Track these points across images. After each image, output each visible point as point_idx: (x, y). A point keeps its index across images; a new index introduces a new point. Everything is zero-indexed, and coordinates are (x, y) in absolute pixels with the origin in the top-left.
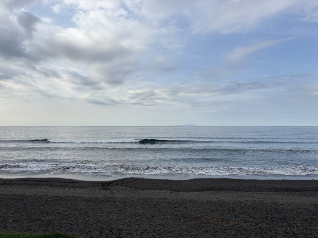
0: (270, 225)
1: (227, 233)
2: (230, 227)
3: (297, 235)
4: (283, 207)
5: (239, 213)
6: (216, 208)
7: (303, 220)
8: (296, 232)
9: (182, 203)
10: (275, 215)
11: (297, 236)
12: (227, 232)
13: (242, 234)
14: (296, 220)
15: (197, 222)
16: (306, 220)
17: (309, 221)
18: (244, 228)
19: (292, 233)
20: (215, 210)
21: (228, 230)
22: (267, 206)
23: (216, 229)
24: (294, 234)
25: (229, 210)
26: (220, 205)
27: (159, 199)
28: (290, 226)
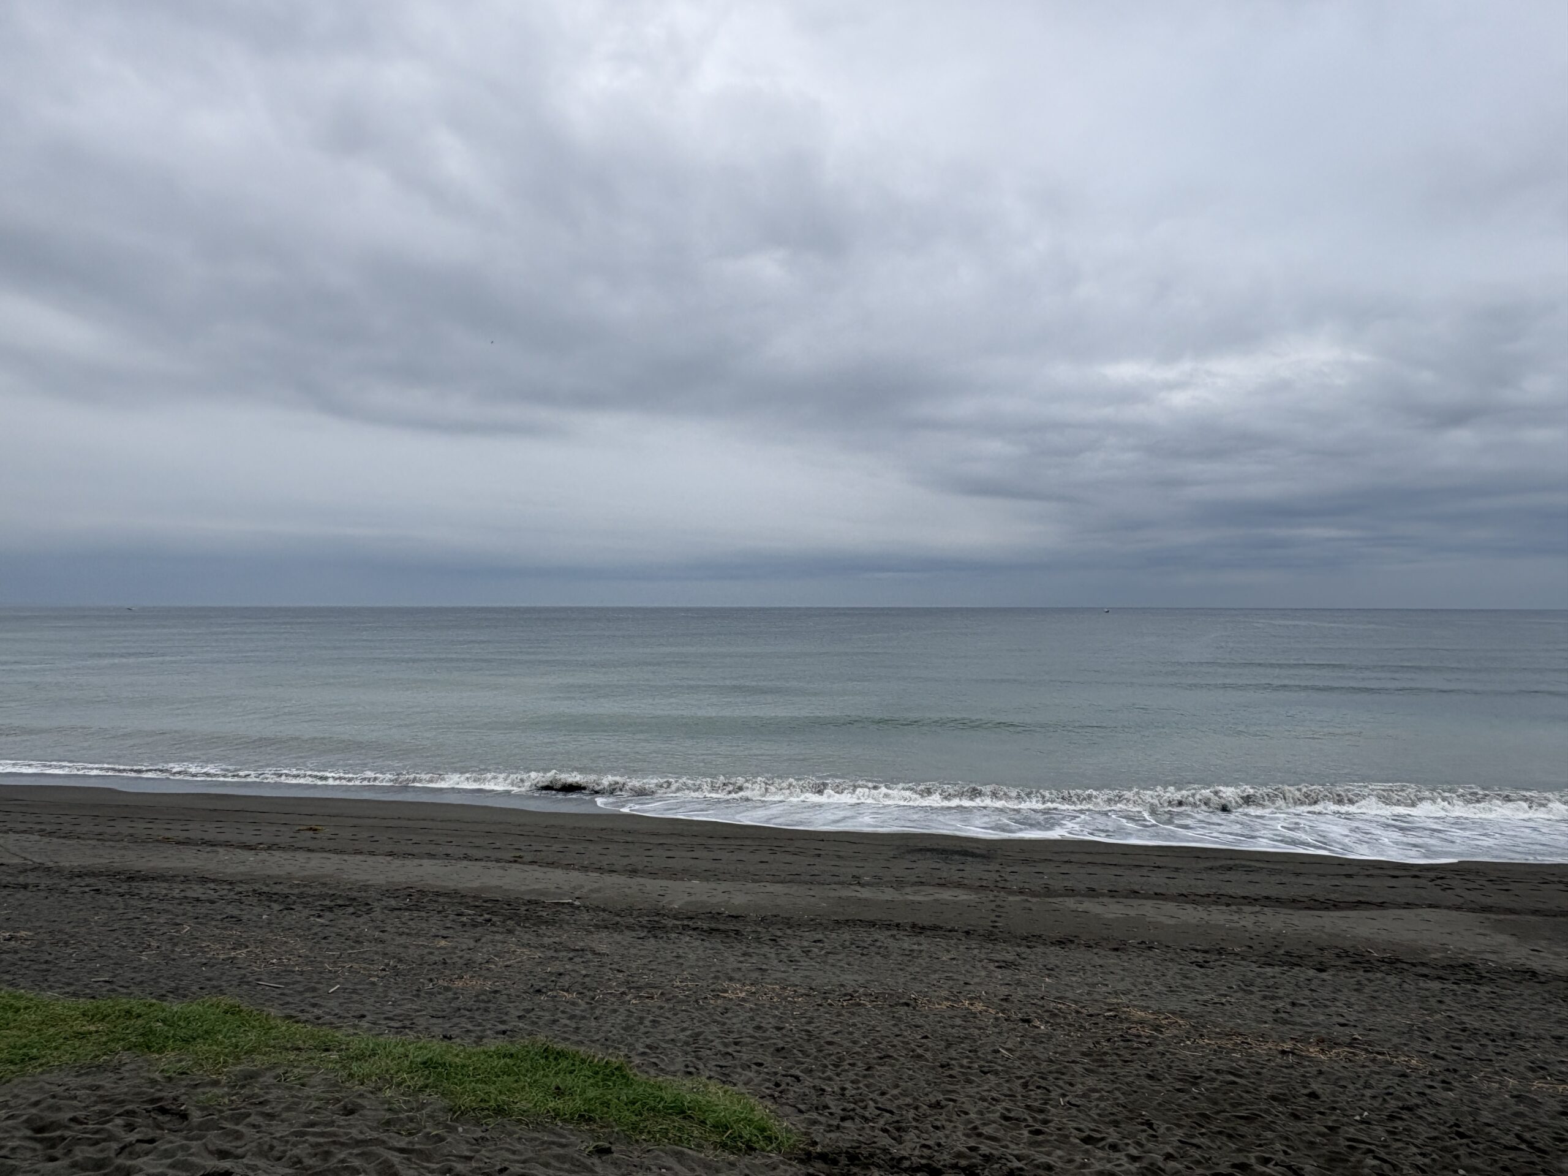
0: (1442, 1062)
1: (1244, 1085)
2: (1256, 1062)
5: (1293, 1004)
9: (1027, 951)
10: (1465, 1019)
12: (1243, 1081)
13: (1313, 1095)
18: (1324, 1069)
20: (1184, 986)
21: (1248, 1074)
25: (1245, 988)
26: (1201, 967)
27: (923, 928)
28: (1542, 1072)
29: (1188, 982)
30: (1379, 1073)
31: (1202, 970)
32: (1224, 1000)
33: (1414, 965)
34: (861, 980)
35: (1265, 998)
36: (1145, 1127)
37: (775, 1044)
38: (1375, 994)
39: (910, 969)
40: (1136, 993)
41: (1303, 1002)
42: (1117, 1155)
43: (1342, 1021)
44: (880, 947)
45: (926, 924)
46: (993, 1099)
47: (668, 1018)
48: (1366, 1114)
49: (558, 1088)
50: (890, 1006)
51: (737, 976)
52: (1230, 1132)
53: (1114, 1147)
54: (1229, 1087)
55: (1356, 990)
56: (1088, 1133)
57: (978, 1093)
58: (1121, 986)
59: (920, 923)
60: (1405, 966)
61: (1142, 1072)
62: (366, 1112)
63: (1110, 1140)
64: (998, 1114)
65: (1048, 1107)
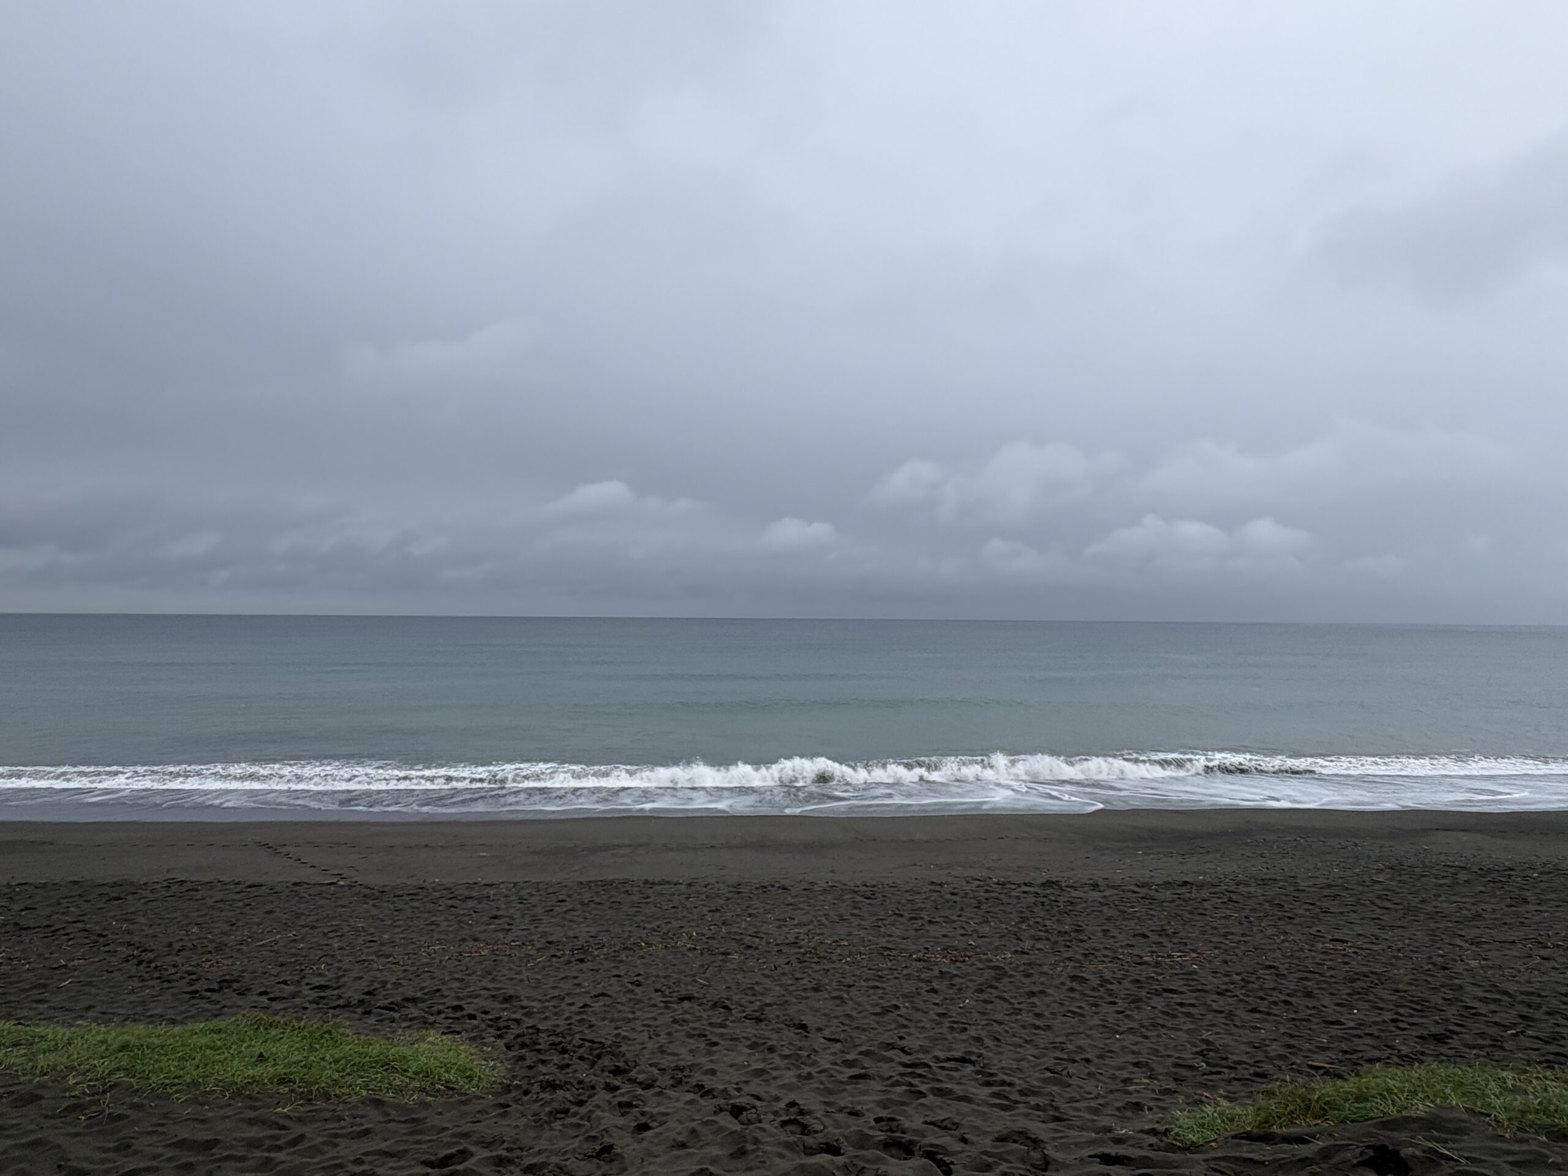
0: (1026, 956)
1: (884, 989)
2: (896, 970)
3: (1112, 983)
4: (1075, 894)
5: (930, 922)
6: (855, 908)
7: (1135, 935)
8: (1107, 975)
9: (736, 896)
10: (1048, 923)
11: (1109, 987)
12: (884, 985)
13: (934, 991)
14: (1113, 937)
15: (787, 960)
16: (1145, 936)
17: (1155, 938)
19: (1095, 981)
20: (853, 915)
21: (888, 979)
22: (1025, 892)
23: (850, 981)
24: (1104, 982)
25: (897, 912)
26: (869, 898)
27: (653, 883)
28: (1091, 957)
29: (855, 911)
30: (981, 969)
31: (868, 901)
32: (880, 924)
33: (1019, 886)
34: (593, 930)
35: (911, 919)
36: (800, 1031)
37: (505, 993)
38: (988, 910)
39: (636, 919)
40: (816, 923)
41: (938, 920)
42: (774, 1055)
43: (962, 932)
44: (614, 902)
45: (657, 879)
46: (684, 1021)
47: (410, 980)
48: (967, 1001)
49: (261, 1055)
50: (615, 951)
51: (482, 936)
52: (865, 1026)
53: (771, 1049)
54: (872, 991)
55: (976, 907)
56: (754, 1039)
57: (672, 1017)
58: (804, 919)
59: (650, 879)
60: (1013, 887)
61: (809, 986)
62: (43, 1101)
63: (770, 1043)
64: (684, 1033)
65: (727, 1022)
